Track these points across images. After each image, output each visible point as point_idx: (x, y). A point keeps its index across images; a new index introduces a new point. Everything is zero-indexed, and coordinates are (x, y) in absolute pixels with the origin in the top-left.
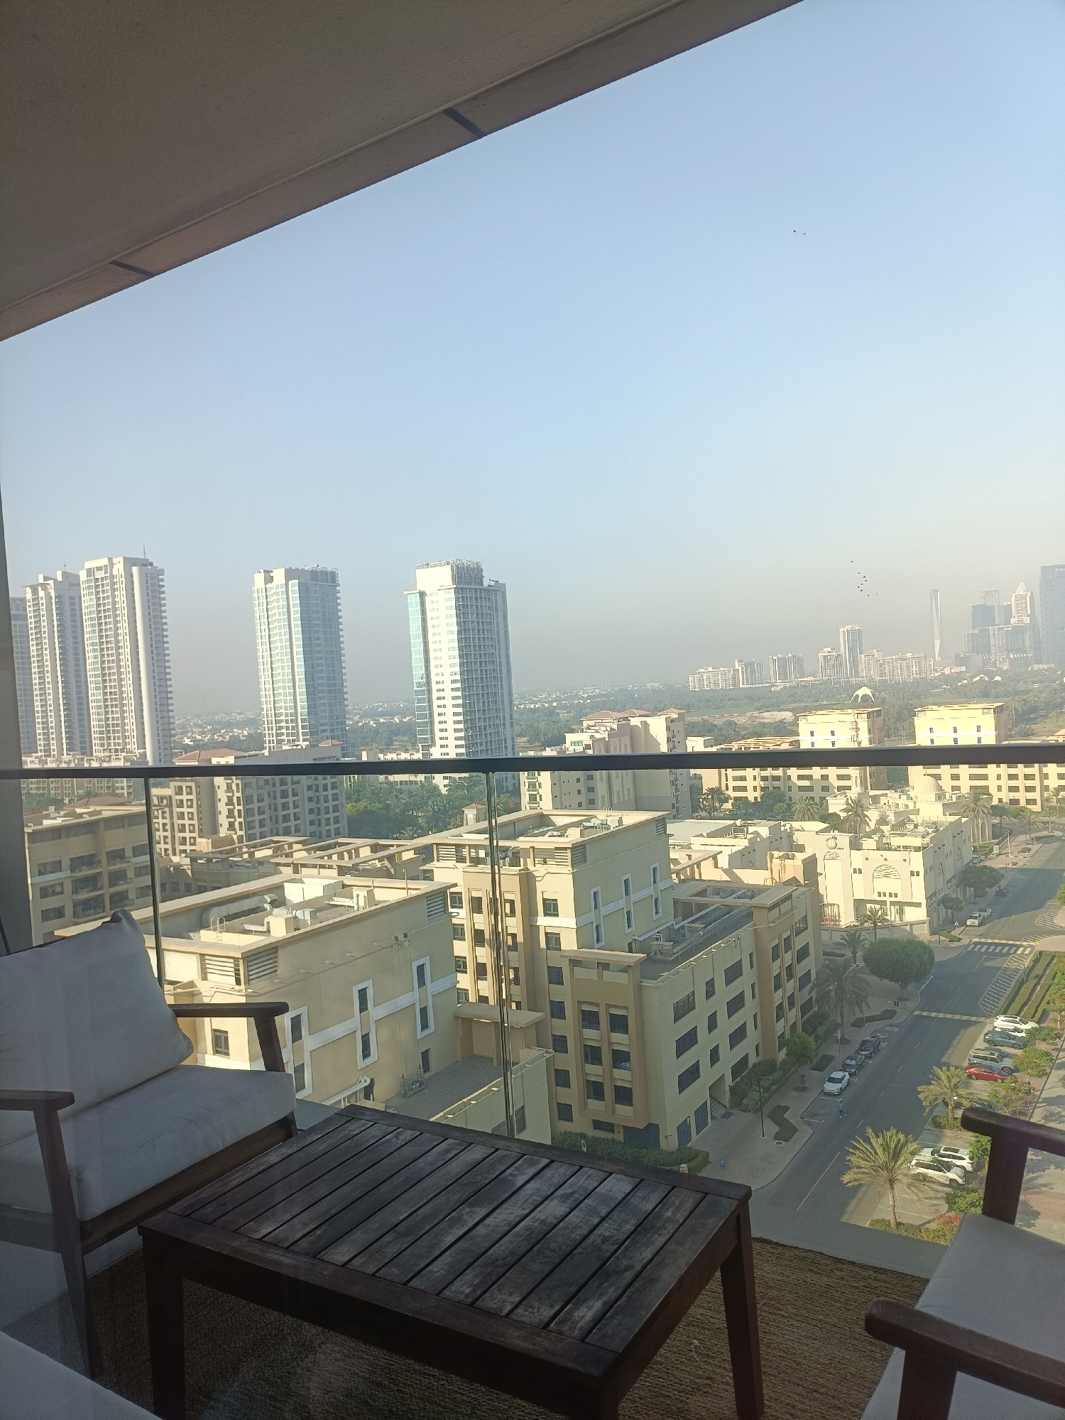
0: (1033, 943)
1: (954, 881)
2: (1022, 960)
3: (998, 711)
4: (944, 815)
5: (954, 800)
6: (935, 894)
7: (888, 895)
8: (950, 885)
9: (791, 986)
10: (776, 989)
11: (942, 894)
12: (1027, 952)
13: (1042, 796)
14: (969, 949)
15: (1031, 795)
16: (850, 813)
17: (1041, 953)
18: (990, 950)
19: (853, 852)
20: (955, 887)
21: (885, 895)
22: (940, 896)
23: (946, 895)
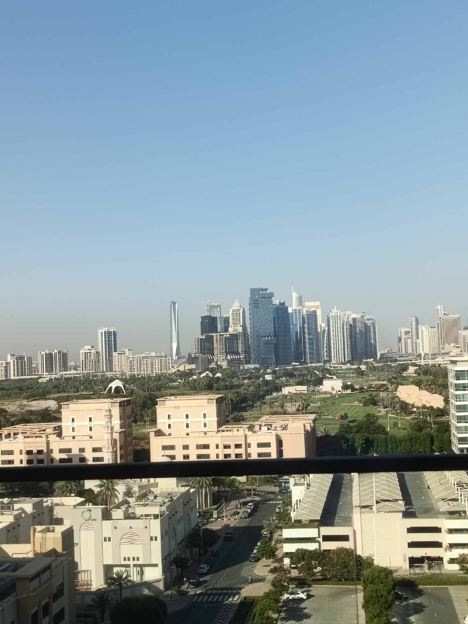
0: (240, 591)
1: (184, 543)
3: (219, 401)
4: (178, 486)
6: (169, 555)
7: (131, 559)
8: (180, 546)
11: (174, 555)
12: (235, 599)
14: (194, 600)
17: (245, 599)
18: (210, 600)
19: (104, 522)
20: (184, 548)
21: (129, 559)
22: (173, 557)
23: (177, 555)
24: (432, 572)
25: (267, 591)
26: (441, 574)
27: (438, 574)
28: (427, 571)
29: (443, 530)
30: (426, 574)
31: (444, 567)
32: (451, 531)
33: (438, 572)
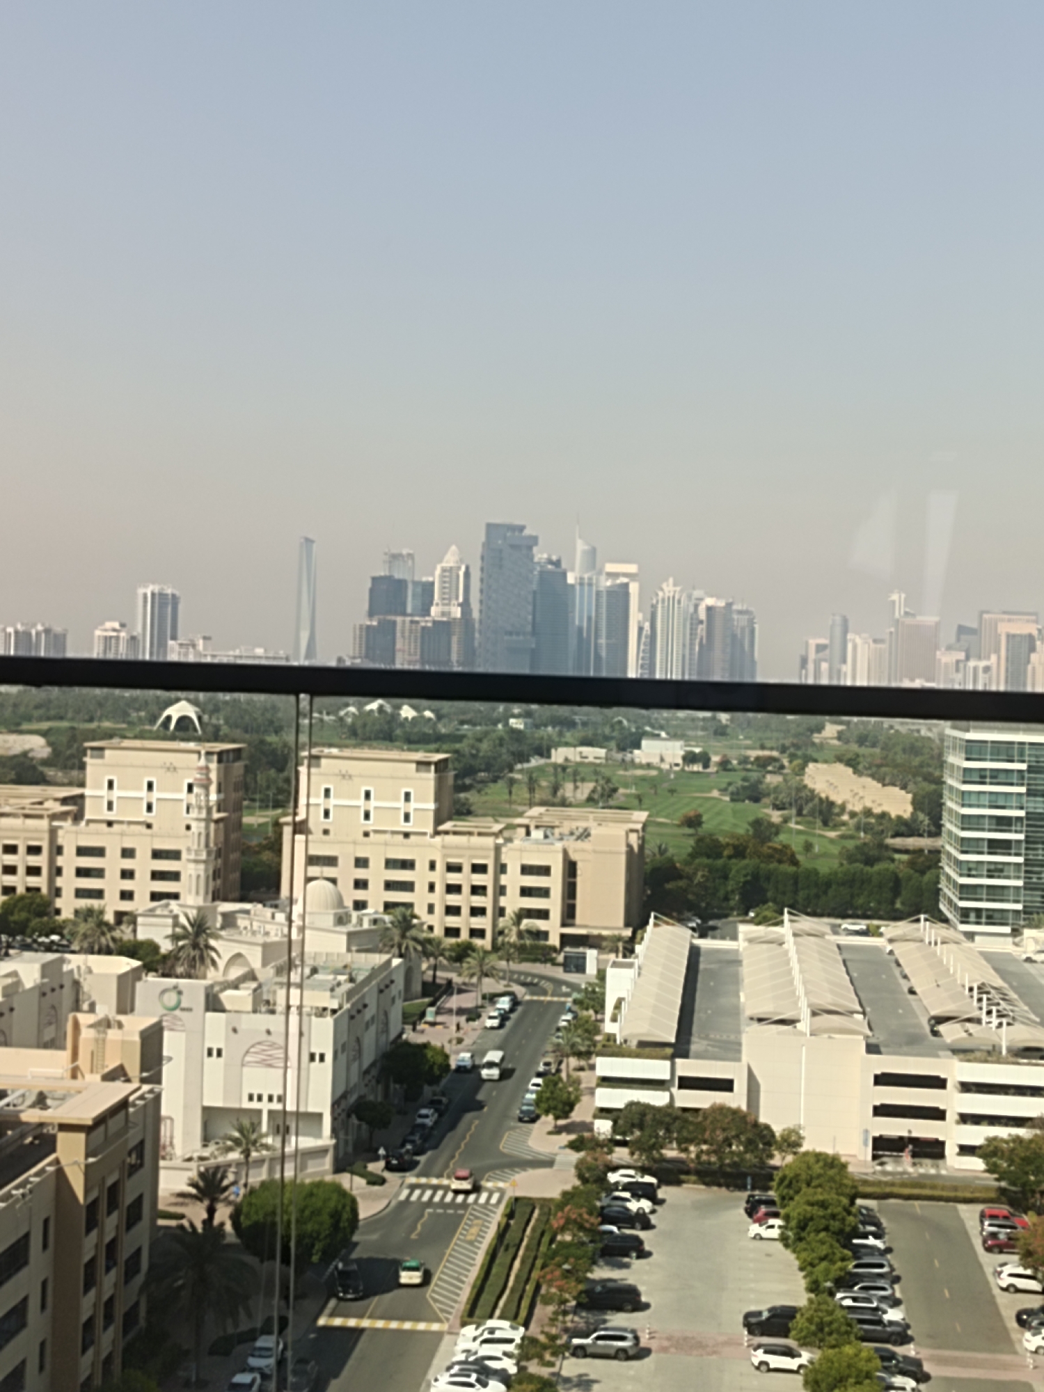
0: (501, 1185)
1: (374, 1072)
2: (487, 1215)
3: (440, 766)
4: (349, 950)
5: (366, 925)
6: (344, 1096)
7: (265, 1098)
8: (368, 1077)
9: (109, 1281)
10: (87, 1289)
11: (356, 1096)
12: (494, 1200)
13: (494, 925)
14: (403, 1197)
15: (477, 923)
16: (181, 943)
17: (517, 1199)
18: (437, 1199)
19: (209, 1015)
20: (374, 1082)
21: (260, 1098)
22: (353, 1099)
23: (361, 1097)
24: (922, 1171)
25: (568, 1187)
26: (938, 1176)
27: (932, 1177)
28: (911, 1170)
29: (949, 1084)
30: (909, 1174)
31: (945, 1163)
32: (966, 1087)
33: (933, 1171)
